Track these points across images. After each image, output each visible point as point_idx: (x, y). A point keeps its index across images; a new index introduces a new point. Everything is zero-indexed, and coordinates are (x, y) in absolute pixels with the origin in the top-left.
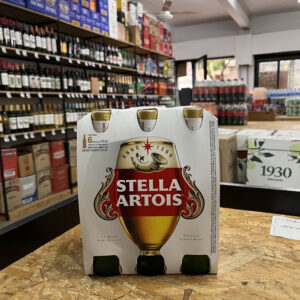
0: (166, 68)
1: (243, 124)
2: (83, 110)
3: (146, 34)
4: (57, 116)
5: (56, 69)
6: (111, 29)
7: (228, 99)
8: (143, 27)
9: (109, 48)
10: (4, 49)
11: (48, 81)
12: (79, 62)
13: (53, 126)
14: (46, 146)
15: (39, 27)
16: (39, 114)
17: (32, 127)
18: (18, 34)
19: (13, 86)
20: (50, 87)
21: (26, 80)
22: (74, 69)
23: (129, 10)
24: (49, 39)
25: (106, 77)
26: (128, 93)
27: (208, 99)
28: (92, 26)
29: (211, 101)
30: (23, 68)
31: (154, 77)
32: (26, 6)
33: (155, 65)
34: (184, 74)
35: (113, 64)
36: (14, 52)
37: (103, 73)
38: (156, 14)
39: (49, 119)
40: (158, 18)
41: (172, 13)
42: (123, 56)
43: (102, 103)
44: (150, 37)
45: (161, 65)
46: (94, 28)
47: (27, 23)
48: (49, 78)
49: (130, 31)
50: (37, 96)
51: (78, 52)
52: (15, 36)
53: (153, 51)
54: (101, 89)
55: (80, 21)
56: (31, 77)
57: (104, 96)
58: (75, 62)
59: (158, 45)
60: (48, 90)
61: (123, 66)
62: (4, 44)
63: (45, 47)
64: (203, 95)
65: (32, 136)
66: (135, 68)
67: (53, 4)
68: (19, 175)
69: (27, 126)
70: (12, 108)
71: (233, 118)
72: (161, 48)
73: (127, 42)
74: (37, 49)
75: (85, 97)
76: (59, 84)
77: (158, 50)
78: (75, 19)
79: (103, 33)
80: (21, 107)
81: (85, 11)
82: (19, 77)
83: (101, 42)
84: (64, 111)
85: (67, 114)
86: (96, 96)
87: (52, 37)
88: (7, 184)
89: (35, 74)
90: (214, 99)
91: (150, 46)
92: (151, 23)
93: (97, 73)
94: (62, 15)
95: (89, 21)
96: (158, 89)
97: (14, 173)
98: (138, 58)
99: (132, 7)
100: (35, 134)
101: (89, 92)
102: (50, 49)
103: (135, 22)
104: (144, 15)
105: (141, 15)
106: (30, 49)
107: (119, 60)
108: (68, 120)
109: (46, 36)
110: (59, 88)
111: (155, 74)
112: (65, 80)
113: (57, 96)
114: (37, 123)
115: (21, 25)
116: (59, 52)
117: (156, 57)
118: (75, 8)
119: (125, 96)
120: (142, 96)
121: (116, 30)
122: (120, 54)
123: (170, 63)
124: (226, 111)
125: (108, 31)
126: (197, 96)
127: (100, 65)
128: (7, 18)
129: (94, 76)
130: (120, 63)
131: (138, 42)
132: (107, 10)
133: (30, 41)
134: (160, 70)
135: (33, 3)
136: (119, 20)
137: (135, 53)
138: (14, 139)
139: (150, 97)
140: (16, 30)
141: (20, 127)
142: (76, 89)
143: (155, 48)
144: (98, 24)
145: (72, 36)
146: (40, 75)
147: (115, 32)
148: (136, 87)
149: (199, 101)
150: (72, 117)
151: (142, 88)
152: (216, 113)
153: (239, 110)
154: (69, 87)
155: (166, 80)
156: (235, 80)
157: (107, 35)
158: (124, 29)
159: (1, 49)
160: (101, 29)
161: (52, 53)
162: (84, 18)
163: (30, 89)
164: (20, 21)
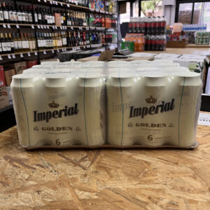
0: (111, 7)
1: (162, 50)
2: (50, 38)
4: (31, 42)
5: (28, 6)
7: (153, 31)
11: (22, 15)
12: (45, 1)
13: (28, 50)
14: (24, 64)
16: (18, 40)
17: (13, 50)
20: (24, 20)
21: (7, 14)
22: (42, 7)
25: (66, 14)
26: (82, 26)
27: (139, 31)
29: (141, 32)
30: (4, 5)
31: (102, 14)
33: (103, 5)
34: (125, 12)
35: (71, 3)
37: (64, 10)
39: (25, 44)
43: (64, 33)
45: (107, 5)
48: (23, 13)
50: (15, 26)
54: (62, 22)
56: (10, 12)
57: (65, 28)
60: (23, 22)
61: (79, 4)
64: (136, 28)
65: (14, 57)
66: (88, 6)
68: (6, 84)
69: (10, 49)
71: (155, 46)
75: (51, 28)
76: (31, 17)
80: (4, 35)
82: (1, 12)
84: (36, 38)
85: (39, 41)
86: (59, 28)
89: (13, 10)
90: (143, 31)
93: (60, 9)
96: (105, 23)
97: (2, 83)
100: (16, 55)
101: (53, 24)
108: (39, 46)
110: (31, 21)
111: (102, 11)
112: (36, 15)
113: (31, 27)
114: (16, 47)
119: (81, 28)
120: (93, 28)
123: (114, 3)
124: (151, 40)
126: (131, 29)
127: (61, 4)
129: (57, 12)
130: (76, 3)
134: (107, 8)
139: (97, 28)
141: (5, 50)
142: (44, 22)
146: (17, 11)
148: (88, 21)
149: (132, 32)
150: (42, 43)
151: (93, 22)
152: (144, 41)
153: (160, 40)
154: (38, 20)
155: (111, 16)
156: (159, 17)
163: (10, 22)
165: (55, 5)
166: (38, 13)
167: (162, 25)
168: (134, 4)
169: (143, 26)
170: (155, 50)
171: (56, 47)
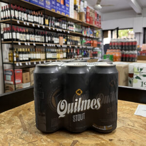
0: (97, 33)
1: (134, 61)
2: (55, 52)
3: (88, 16)
4: (42, 54)
5: (43, 32)
8: (87, 13)
9: (69, 23)
10: (18, 22)
11: (38, 38)
12: (54, 29)
13: (40, 59)
15: (35, 12)
16: (33, 53)
17: (30, 60)
18: (25, 15)
19: (22, 39)
20: (39, 40)
21: (28, 37)
22: (51, 33)
23: (80, 4)
24: (40, 17)
25: (67, 37)
26: (77, 45)
27: (117, 48)
28: (61, 11)
29: (118, 49)
30: (27, 31)
31: (91, 38)
33: (92, 32)
34: (107, 37)
35: (70, 31)
36: (23, 23)
37: (65, 35)
38: (93, 6)
39: (38, 56)
40: (94, 8)
41: (101, 6)
42: (76, 27)
43: (64, 50)
44: (90, 18)
45: (95, 32)
46: (62, 13)
47: (30, 10)
48: (39, 36)
49: (80, 15)
50: (32, 45)
51: (53, 24)
52: (24, 16)
53: (91, 25)
54: (64, 42)
55: (55, 9)
56: (31, 35)
57: (66, 46)
58: (52, 29)
59: (94, 22)
60: (38, 42)
61: (76, 32)
62: (19, 20)
63: (38, 21)
64: (114, 46)
65: (30, 64)
66: (82, 33)
67: (43, 1)
68: (22, 82)
69: (27, 59)
70: (21, 50)
71: (129, 58)
72: (95, 24)
73: (78, 20)
74: (34, 22)
75: (56, 46)
76: (44, 39)
77: (94, 25)
78: (53, 8)
79: (67, 15)
81: (58, 5)
82: (25, 35)
83: (65, 19)
84: (46, 52)
85: (47, 54)
86: (61, 46)
87: (41, 16)
88: (17, 86)
89: (32, 34)
90: (120, 48)
91: (90, 22)
92: (91, 11)
93: (63, 34)
94: (47, 6)
95: (60, 9)
96: (93, 44)
97: (20, 81)
98: (84, 28)
99: (82, 3)
100: (31, 63)
101: (58, 44)
102: (40, 23)
103: (83, 10)
104: (87, 7)
105: (86, 7)
106: (31, 22)
107: (74, 29)
109: (39, 16)
110: (43, 41)
111: (91, 36)
112: (47, 37)
113: (42, 45)
114: (32, 57)
115: (27, 10)
116: (44, 24)
117: (93, 28)
118: (53, 3)
119: (76, 47)
120: (84, 47)
121: (73, 14)
122: (74, 26)
123: (100, 31)
124: (126, 55)
125: (69, 14)
126: (111, 46)
127: (64, 31)
128: (21, 7)
129: (61, 36)
130: (74, 30)
131: (84, 20)
132: (69, 4)
133: (31, 18)
134: (94, 34)
135: (33, 0)
136: (75, 9)
137: (82, 26)
138: (21, 64)
139: (88, 47)
140: (25, 13)
141: (24, 59)
142: (52, 42)
143: (92, 23)
144: (64, 11)
145: (51, 16)
146: (35, 35)
147: (72, 15)
148: (82, 42)
149: (112, 49)
150: (49, 56)
151: (85, 43)
152: (120, 55)
153: (133, 54)
154: (49, 41)
155: (97, 39)
156: (132, 38)
157: (68, 16)
158: (77, 14)
159: (16, 22)
160: (66, 13)
161: (41, 24)
162: (57, 8)
163: (30, 41)
164: (27, 9)
165: (59, 32)
166: (48, 36)
167: (134, 44)
168: (113, 32)
169: (120, 44)
170: (129, 61)
171: (58, 58)
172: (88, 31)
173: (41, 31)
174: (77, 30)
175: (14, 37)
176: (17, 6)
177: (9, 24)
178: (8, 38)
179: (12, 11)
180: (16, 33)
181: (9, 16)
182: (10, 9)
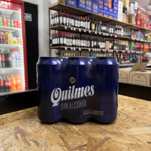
0: (149, 37)
3: (139, 18)
5: (89, 37)
6: (119, 16)
8: (137, 15)
10: (66, 28)
11: (84, 42)
12: (100, 33)
15: (82, 17)
18: (73, 20)
19: (68, 44)
20: (85, 45)
21: (74, 42)
22: (97, 37)
23: (130, 6)
25: (114, 41)
26: (125, 50)
28: (109, 15)
30: (74, 36)
31: (141, 42)
32: (77, 7)
33: (142, 35)
35: (118, 35)
36: (70, 29)
37: (112, 39)
40: (146, 9)
42: (124, 31)
43: (110, 55)
44: (141, 20)
45: (146, 35)
46: (110, 17)
47: (77, 15)
48: (85, 41)
49: (129, 17)
50: (78, 50)
51: (100, 28)
52: (71, 21)
53: (142, 27)
54: (110, 47)
55: (103, 13)
56: (77, 40)
57: (112, 51)
58: (98, 34)
59: (145, 24)
60: (84, 47)
61: (124, 35)
62: (66, 25)
63: (84, 26)
66: (130, 36)
67: (90, 5)
72: (147, 26)
73: (127, 23)
74: (80, 27)
75: (102, 51)
76: (89, 44)
77: (145, 27)
78: (100, 12)
79: (114, 19)
81: (106, 8)
82: (71, 40)
83: (112, 23)
86: (107, 51)
87: (88, 21)
89: (78, 39)
91: (140, 25)
92: (142, 12)
94: (94, 11)
95: (107, 13)
96: (143, 48)
98: (133, 31)
99: (132, 4)
101: (104, 48)
102: (86, 27)
103: (133, 12)
104: (138, 9)
105: (136, 9)
106: (78, 27)
107: (122, 33)
109: (85, 21)
110: (89, 46)
111: (142, 40)
112: (92, 42)
113: (88, 50)
116: (91, 29)
117: (144, 31)
118: (101, 7)
119: (123, 51)
120: (133, 52)
121: (122, 17)
122: (122, 30)
125: (117, 18)
127: (111, 35)
128: (69, 13)
129: (108, 40)
130: (122, 34)
131: (134, 23)
132: (117, 7)
133: (78, 23)
134: (146, 38)
135: (81, 5)
136: (124, 12)
137: (131, 29)
139: (137, 52)
140: (72, 18)
142: (98, 47)
143: (143, 26)
144: (112, 14)
145: (98, 21)
146: (81, 39)
147: (121, 18)
148: (130, 47)
151: (134, 47)
154: (94, 46)
155: (149, 43)
157: (116, 20)
158: (126, 16)
159: (64, 27)
160: (113, 17)
161: (87, 29)
162: (105, 12)
163: (76, 46)
164: (74, 15)
165: (106, 36)
166: (94, 41)
172: (138, 34)
173: (87, 36)
174: (125, 34)
175: (62, 43)
176: (66, 13)
177: (58, 30)
178: (56, 43)
179: (61, 18)
180: (63, 38)
181: (58, 22)
182: (59, 16)
